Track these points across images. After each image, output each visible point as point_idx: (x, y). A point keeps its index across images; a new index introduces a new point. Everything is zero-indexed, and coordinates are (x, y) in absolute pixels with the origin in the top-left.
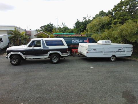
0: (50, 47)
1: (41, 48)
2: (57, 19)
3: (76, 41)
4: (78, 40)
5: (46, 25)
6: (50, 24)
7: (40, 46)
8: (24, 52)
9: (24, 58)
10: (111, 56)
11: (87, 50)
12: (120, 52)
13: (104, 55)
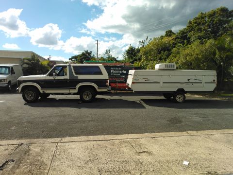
0: (80, 77)
1: (67, 77)
2: (98, 44)
3: (116, 72)
4: (120, 70)
5: (79, 55)
8: (42, 83)
9: (41, 91)
10: (175, 90)
11: (133, 79)
12: (193, 83)
13: (162, 87)
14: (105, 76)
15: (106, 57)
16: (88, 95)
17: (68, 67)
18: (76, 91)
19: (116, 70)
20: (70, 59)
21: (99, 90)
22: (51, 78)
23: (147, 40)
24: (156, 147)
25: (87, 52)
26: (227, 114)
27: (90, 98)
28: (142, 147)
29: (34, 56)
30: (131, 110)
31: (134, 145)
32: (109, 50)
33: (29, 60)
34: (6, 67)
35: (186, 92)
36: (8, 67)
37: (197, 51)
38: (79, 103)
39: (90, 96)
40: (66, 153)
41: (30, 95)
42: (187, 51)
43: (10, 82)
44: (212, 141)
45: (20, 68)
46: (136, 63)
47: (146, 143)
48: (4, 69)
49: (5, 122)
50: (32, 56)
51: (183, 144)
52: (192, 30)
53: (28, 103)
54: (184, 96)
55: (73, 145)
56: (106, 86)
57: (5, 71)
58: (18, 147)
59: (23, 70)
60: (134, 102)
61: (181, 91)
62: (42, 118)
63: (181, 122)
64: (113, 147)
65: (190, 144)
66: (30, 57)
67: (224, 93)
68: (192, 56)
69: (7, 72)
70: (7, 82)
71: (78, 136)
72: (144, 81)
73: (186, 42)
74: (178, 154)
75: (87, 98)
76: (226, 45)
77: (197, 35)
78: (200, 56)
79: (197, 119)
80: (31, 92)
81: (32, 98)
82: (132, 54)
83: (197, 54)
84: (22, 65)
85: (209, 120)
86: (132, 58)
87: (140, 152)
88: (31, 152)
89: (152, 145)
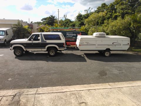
0: (48, 41)
1: (40, 41)
2: (58, 12)
3: (70, 35)
4: (72, 34)
5: (47, 18)
6: (51, 16)
7: (39, 40)
8: (25, 45)
9: (25, 50)
10: (105, 49)
11: (80, 43)
12: (115, 45)
13: (97, 48)
14: (63, 41)
15: (64, 19)
16: (53, 52)
17: (40, 35)
18: (46, 50)
19: (70, 34)
20: (41, 20)
21: (59, 49)
22: (30, 42)
23: (89, 9)
24: (90, 98)
25: (52, 16)
26: (133, 67)
27: (54, 54)
28: (82, 98)
29: (19, 23)
30: (78, 63)
31: (78, 96)
32: (66, 15)
33: (16, 25)
34: (3, 31)
35: (111, 50)
36: (4, 31)
37: (119, 24)
38: (48, 57)
39: (54, 53)
40: (40, 104)
41: (18, 52)
42: (113, 23)
43: (5, 40)
44: (122, 94)
45: (11, 31)
46: (83, 27)
47: (85, 95)
48: (1, 32)
49: (5, 74)
50: (18, 23)
51: (105, 96)
52: (118, 4)
53: (17, 57)
54: (110, 53)
55: (44, 97)
56: (63, 47)
57: (2, 33)
58: (13, 98)
59: (13, 31)
60: (80, 55)
61: (108, 50)
62: (26, 70)
63: (106, 74)
64: (66, 98)
65: (109, 96)
66: (16, 23)
67: (134, 48)
68: (116, 26)
69: (4, 34)
70: (4, 40)
71: (47, 87)
72: (86, 44)
73: (114, 11)
74: (101, 104)
75: (52, 54)
76: (138, 19)
77: (121, 8)
78: (121, 27)
79: (116, 72)
80: (19, 50)
81: (20, 54)
82: (80, 18)
83: (119, 26)
84: (12, 29)
85: (123, 73)
86: (80, 21)
87: (81, 103)
88: (21, 102)
89: (88, 96)
